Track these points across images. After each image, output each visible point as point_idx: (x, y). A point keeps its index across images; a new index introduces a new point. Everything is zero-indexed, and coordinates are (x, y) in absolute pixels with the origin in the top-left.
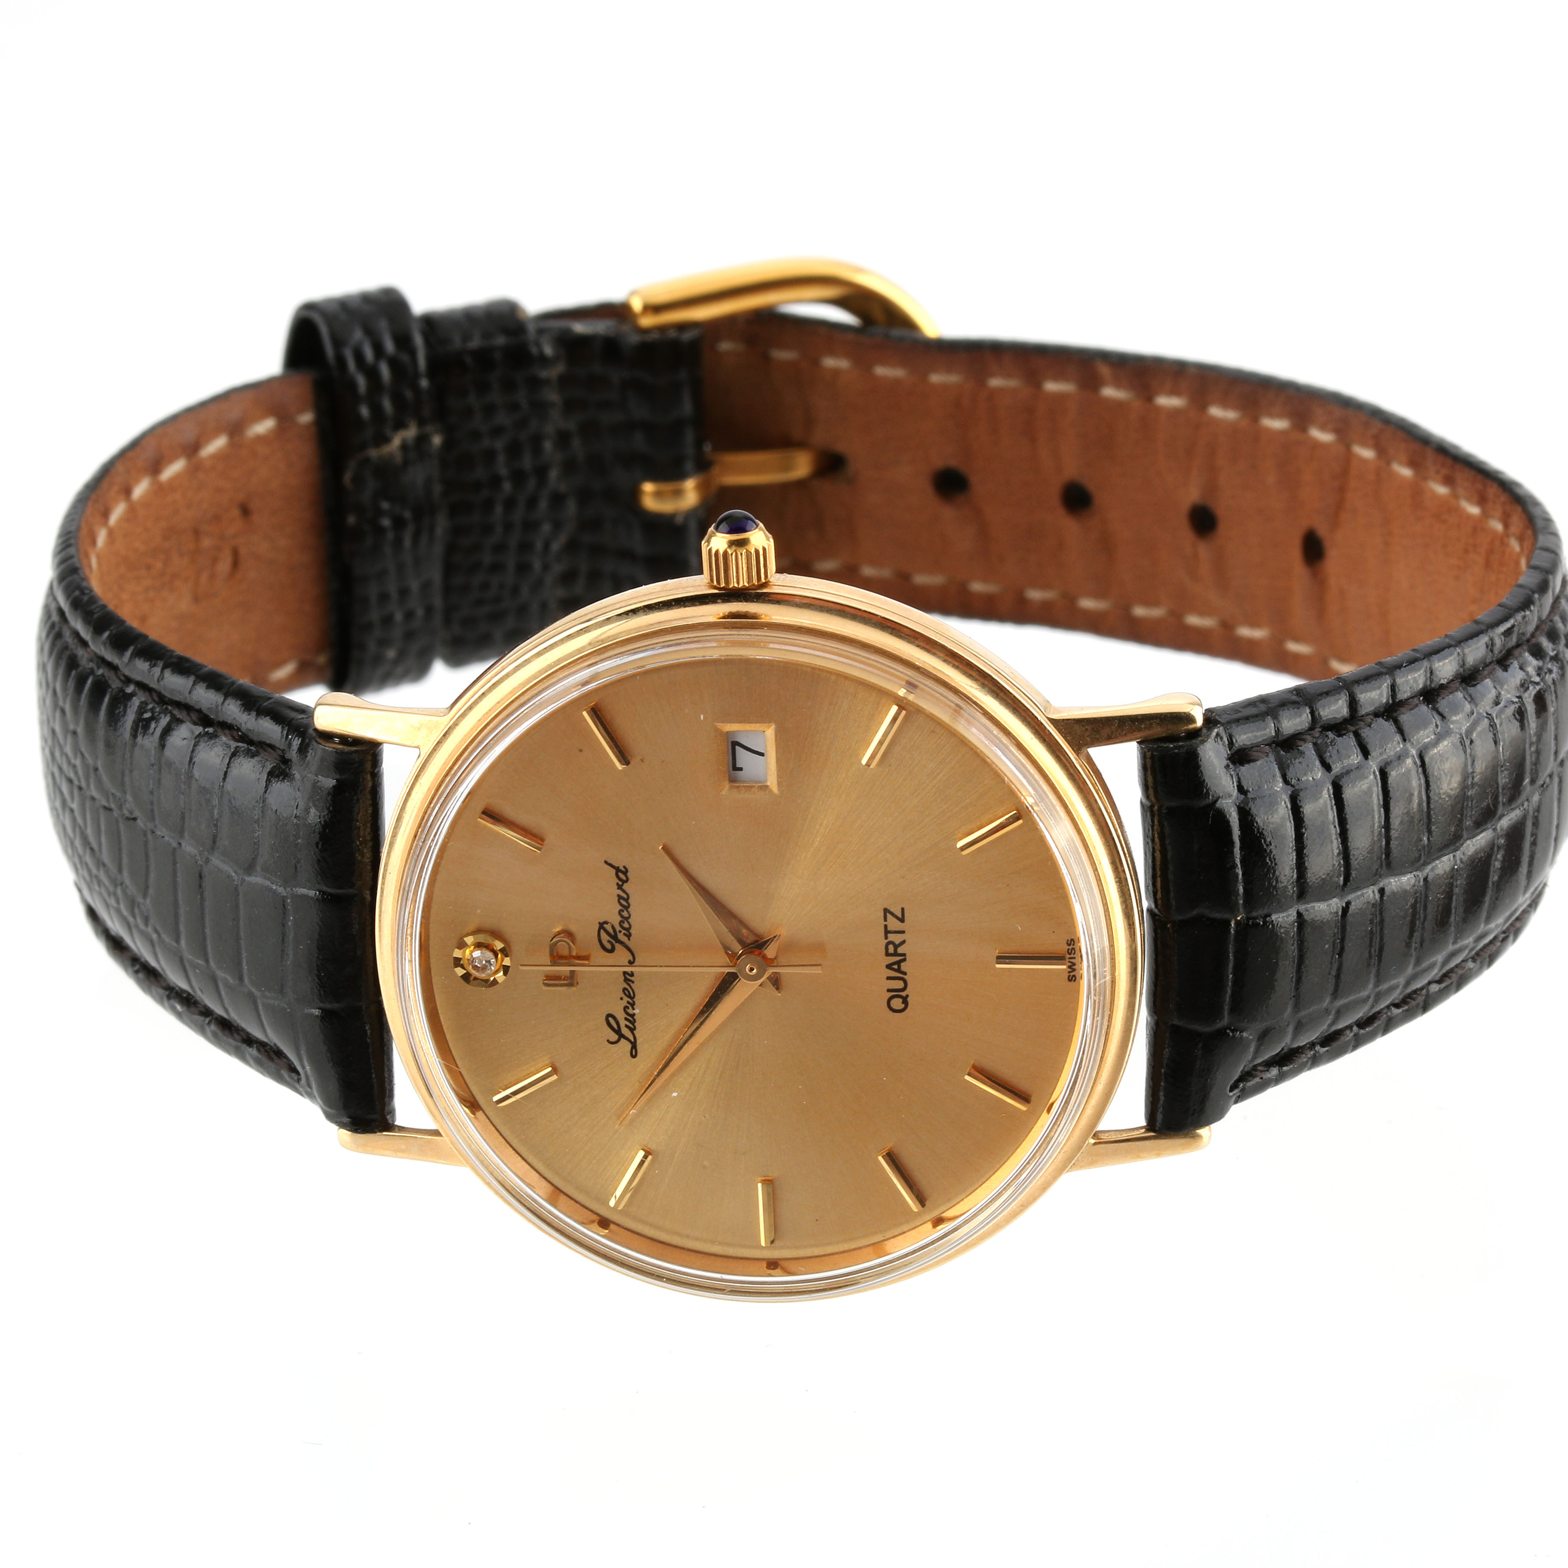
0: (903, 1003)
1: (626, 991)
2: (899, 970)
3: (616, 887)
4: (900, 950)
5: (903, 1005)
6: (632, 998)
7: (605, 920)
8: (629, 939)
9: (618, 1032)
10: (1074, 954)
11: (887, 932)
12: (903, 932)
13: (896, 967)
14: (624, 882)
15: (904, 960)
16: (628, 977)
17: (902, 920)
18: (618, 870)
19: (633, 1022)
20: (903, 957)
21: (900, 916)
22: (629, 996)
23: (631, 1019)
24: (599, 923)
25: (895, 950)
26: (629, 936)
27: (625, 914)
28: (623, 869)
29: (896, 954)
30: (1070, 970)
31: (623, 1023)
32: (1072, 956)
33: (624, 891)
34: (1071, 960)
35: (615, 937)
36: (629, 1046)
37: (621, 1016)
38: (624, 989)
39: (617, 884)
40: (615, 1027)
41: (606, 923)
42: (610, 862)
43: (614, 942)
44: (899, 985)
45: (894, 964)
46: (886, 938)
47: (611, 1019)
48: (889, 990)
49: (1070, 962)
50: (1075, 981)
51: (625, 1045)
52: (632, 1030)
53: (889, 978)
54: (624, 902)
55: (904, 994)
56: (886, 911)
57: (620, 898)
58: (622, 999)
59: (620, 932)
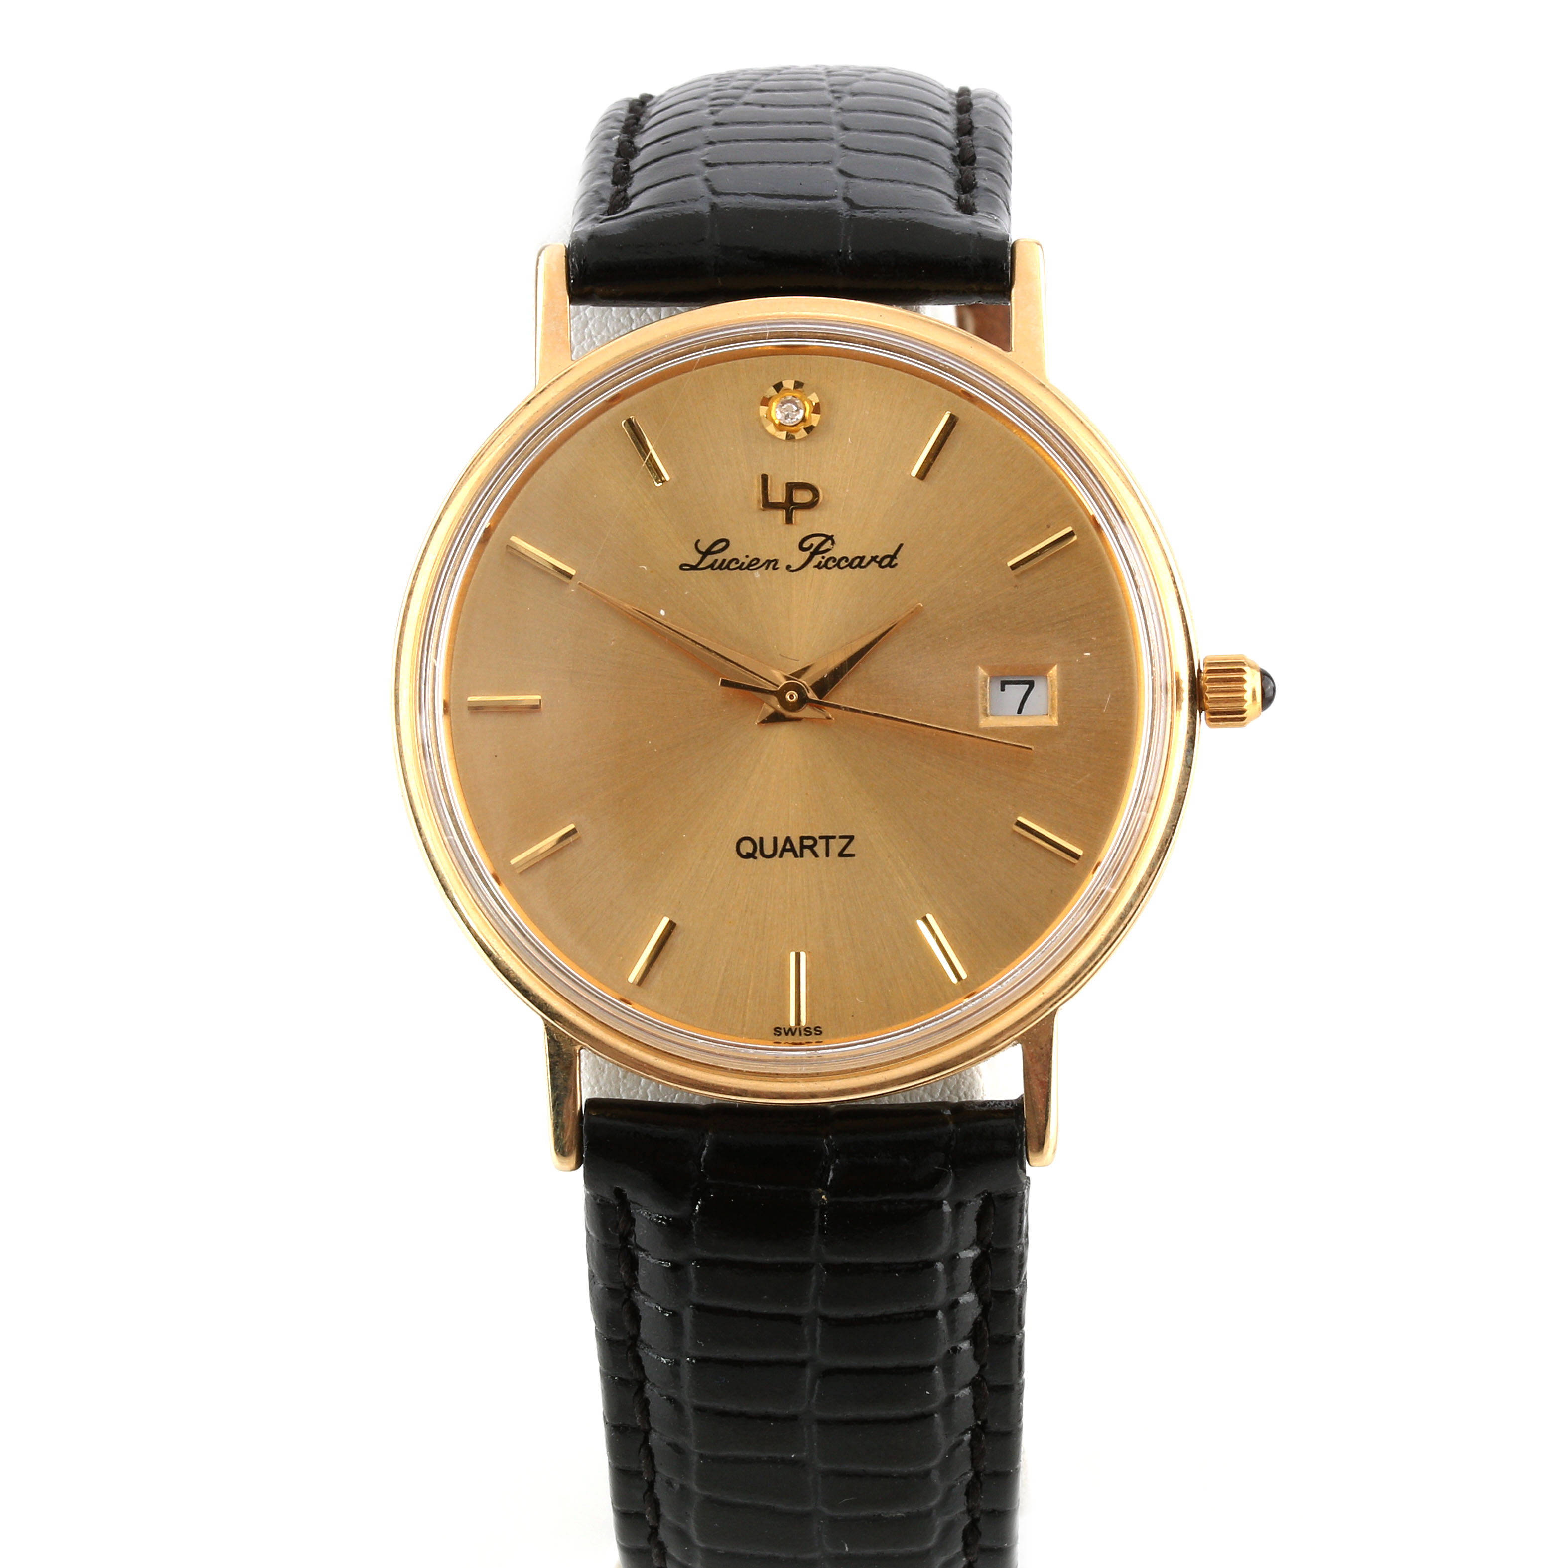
0: (747, 853)
1: (755, 562)
2: (784, 850)
3: (874, 555)
4: (807, 852)
5: (744, 854)
6: (747, 568)
7: (836, 542)
8: (815, 566)
9: (709, 552)
11: (827, 838)
12: (827, 855)
13: (788, 846)
14: (880, 563)
15: (796, 856)
16: (772, 564)
17: (841, 854)
18: (893, 557)
19: (720, 567)
20: (799, 853)
21: (846, 852)
22: (750, 565)
23: (724, 566)
24: (832, 536)
25: (808, 847)
26: (818, 566)
27: (843, 563)
28: (893, 563)
29: (803, 847)
30: (787, 1030)
31: (720, 557)
32: (803, 1032)
33: (869, 563)
34: (798, 1032)
35: (817, 551)
36: (694, 563)
37: (727, 555)
38: (758, 560)
39: (877, 556)
40: (716, 548)
41: (833, 543)
42: (902, 549)
43: (812, 550)
44: (768, 850)
45: (792, 845)
46: (821, 837)
47: (724, 544)
48: (761, 839)
49: (796, 1029)
50: (775, 1034)
51: (694, 558)
52: (711, 566)
53: (775, 839)
54: (858, 563)
55: (757, 854)
56: (851, 838)
57: (862, 558)
58: (747, 556)
59: (823, 557)
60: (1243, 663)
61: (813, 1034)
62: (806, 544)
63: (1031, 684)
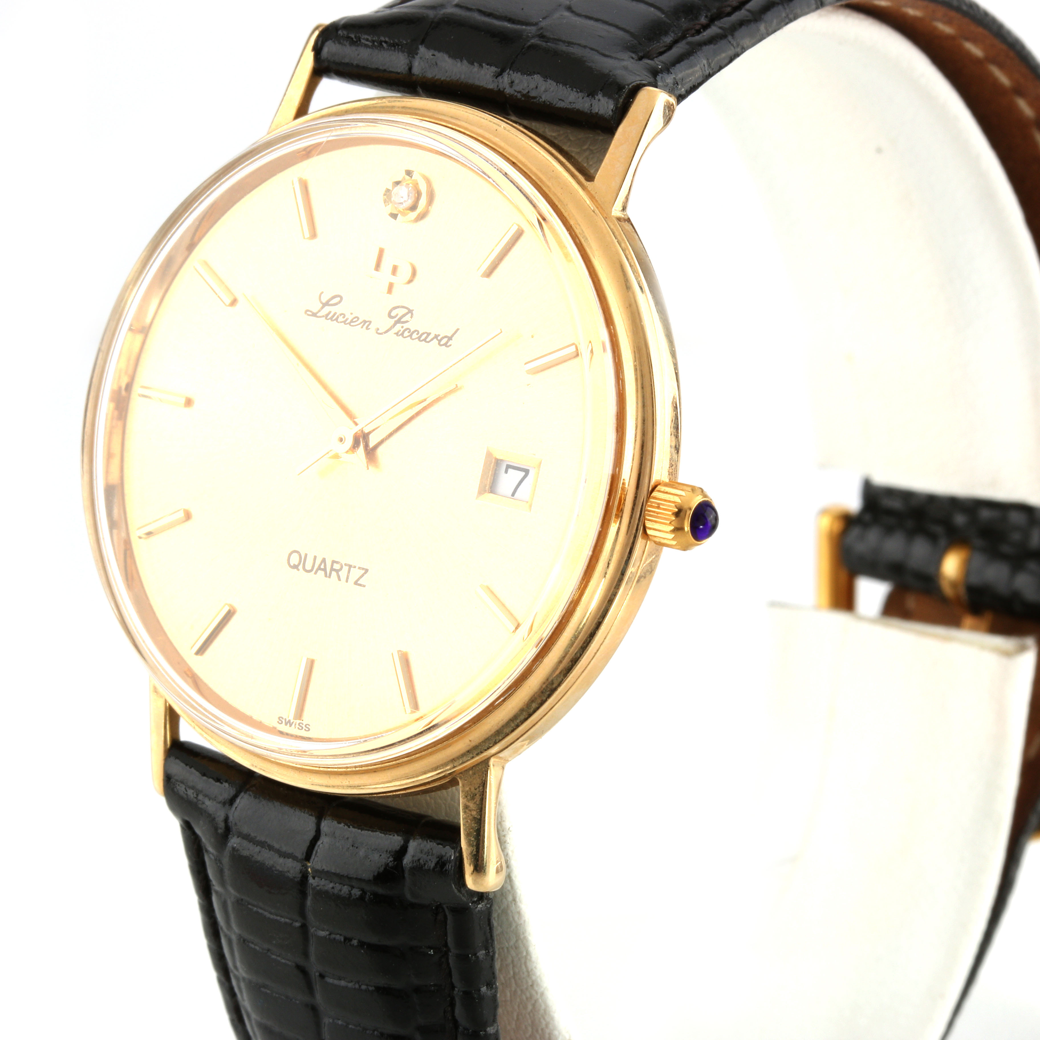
0: (294, 565)
1: (356, 319)
2: (319, 568)
3: (437, 333)
4: (334, 573)
5: (292, 565)
6: (349, 324)
7: (414, 316)
8: (395, 333)
9: (326, 304)
10: (298, 728)
11: (350, 566)
12: (347, 581)
13: (322, 567)
14: (440, 341)
15: (326, 576)
16: (366, 324)
17: (356, 583)
18: (450, 339)
19: (331, 319)
20: (328, 575)
21: (360, 582)
22: (352, 321)
23: (334, 318)
24: (412, 310)
25: (335, 570)
26: (397, 334)
27: (415, 336)
28: (448, 344)
29: (332, 569)
30: (287, 721)
31: (333, 309)
32: (297, 726)
33: (432, 340)
35: (399, 321)
36: (315, 311)
37: (339, 309)
38: (358, 318)
39: (439, 335)
40: (332, 302)
41: (412, 316)
42: (458, 333)
43: (396, 319)
44: (309, 566)
45: (325, 566)
46: (345, 565)
47: (338, 299)
48: (306, 555)
49: (293, 723)
50: (278, 722)
51: (315, 307)
52: (326, 316)
53: (315, 557)
54: (424, 337)
55: (301, 567)
56: (365, 571)
57: (429, 334)
58: (352, 314)
59: (402, 327)
61: (304, 729)
62: (393, 314)
63: (528, 472)
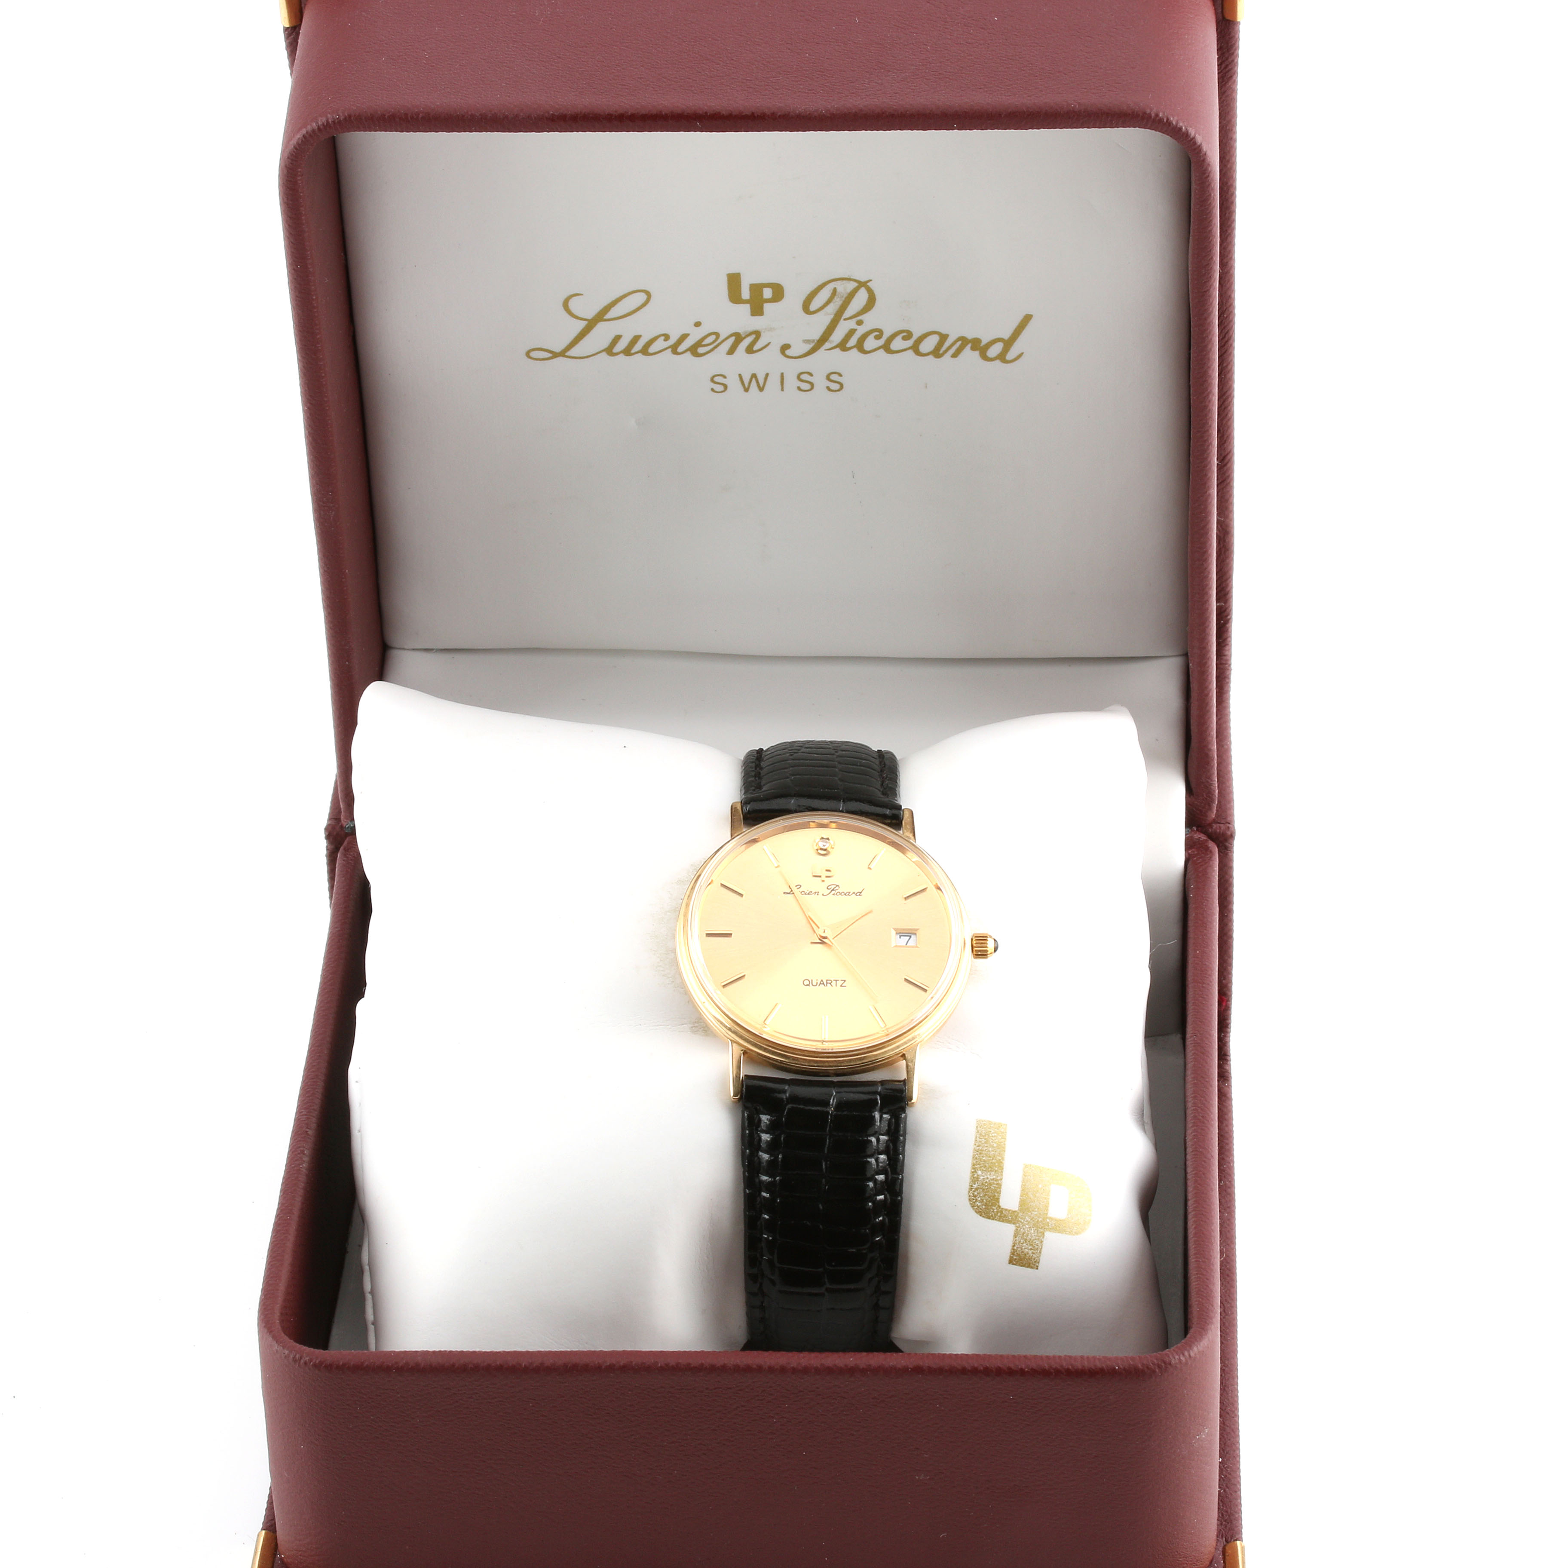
1: (810, 892)
2: (820, 983)
5: (806, 984)
6: (808, 894)
7: (840, 887)
8: (832, 895)
9: (794, 888)
11: (836, 981)
12: (836, 986)
14: (856, 894)
15: (824, 985)
16: (817, 893)
17: (841, 986)
18: (861, 893)
20: (826, 985)
21: (843, 985)
24: (839, 885)
25: (829, 983)
26: (834, 894)
27: (843, 894)
29: (827, 983)
31: (798, 890)
33: (852, 894)
35: (833, 890)
36: (789, 892)
38: (812, 892)
39: (855, 892)
42: (864, 890)
43: (831, 890)
44: (814, 983)
45: (823, 982)
46: (834, 980)
48: (812, 980)
53: (817, 980)
55: (811, 984)
56: (845, 981)
57: (849, 893)
58: (808, 891)
59: (835, 892)
60: (986, 937)
62: (829, 888)
63: (910, 937)
